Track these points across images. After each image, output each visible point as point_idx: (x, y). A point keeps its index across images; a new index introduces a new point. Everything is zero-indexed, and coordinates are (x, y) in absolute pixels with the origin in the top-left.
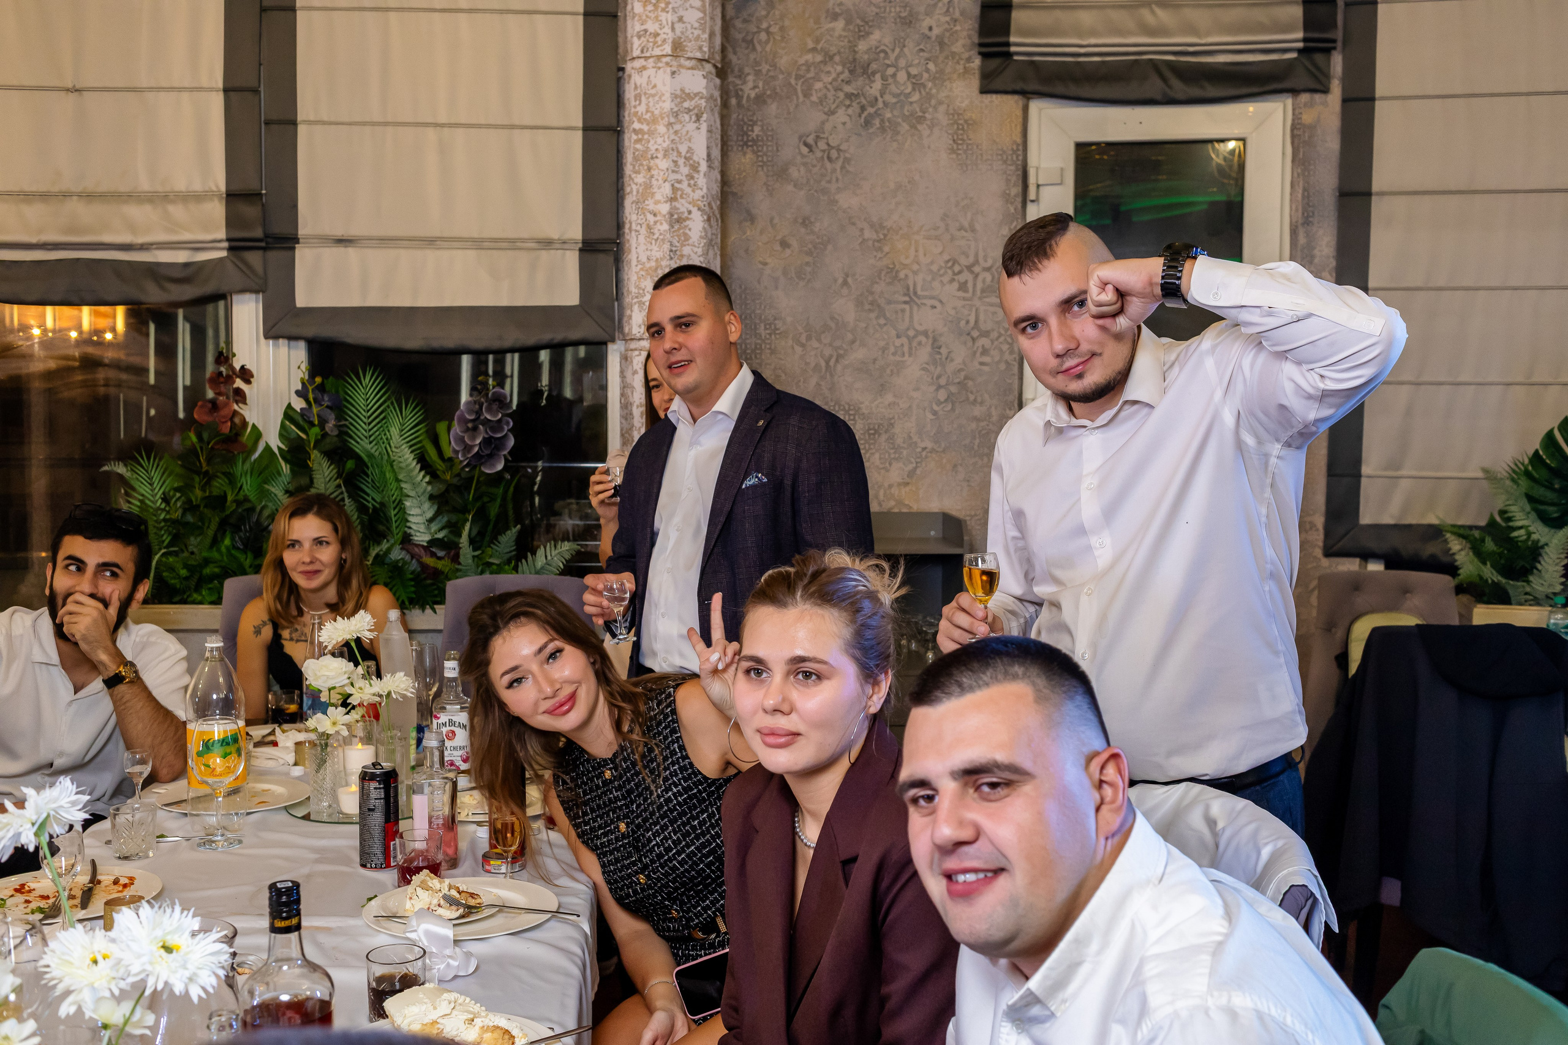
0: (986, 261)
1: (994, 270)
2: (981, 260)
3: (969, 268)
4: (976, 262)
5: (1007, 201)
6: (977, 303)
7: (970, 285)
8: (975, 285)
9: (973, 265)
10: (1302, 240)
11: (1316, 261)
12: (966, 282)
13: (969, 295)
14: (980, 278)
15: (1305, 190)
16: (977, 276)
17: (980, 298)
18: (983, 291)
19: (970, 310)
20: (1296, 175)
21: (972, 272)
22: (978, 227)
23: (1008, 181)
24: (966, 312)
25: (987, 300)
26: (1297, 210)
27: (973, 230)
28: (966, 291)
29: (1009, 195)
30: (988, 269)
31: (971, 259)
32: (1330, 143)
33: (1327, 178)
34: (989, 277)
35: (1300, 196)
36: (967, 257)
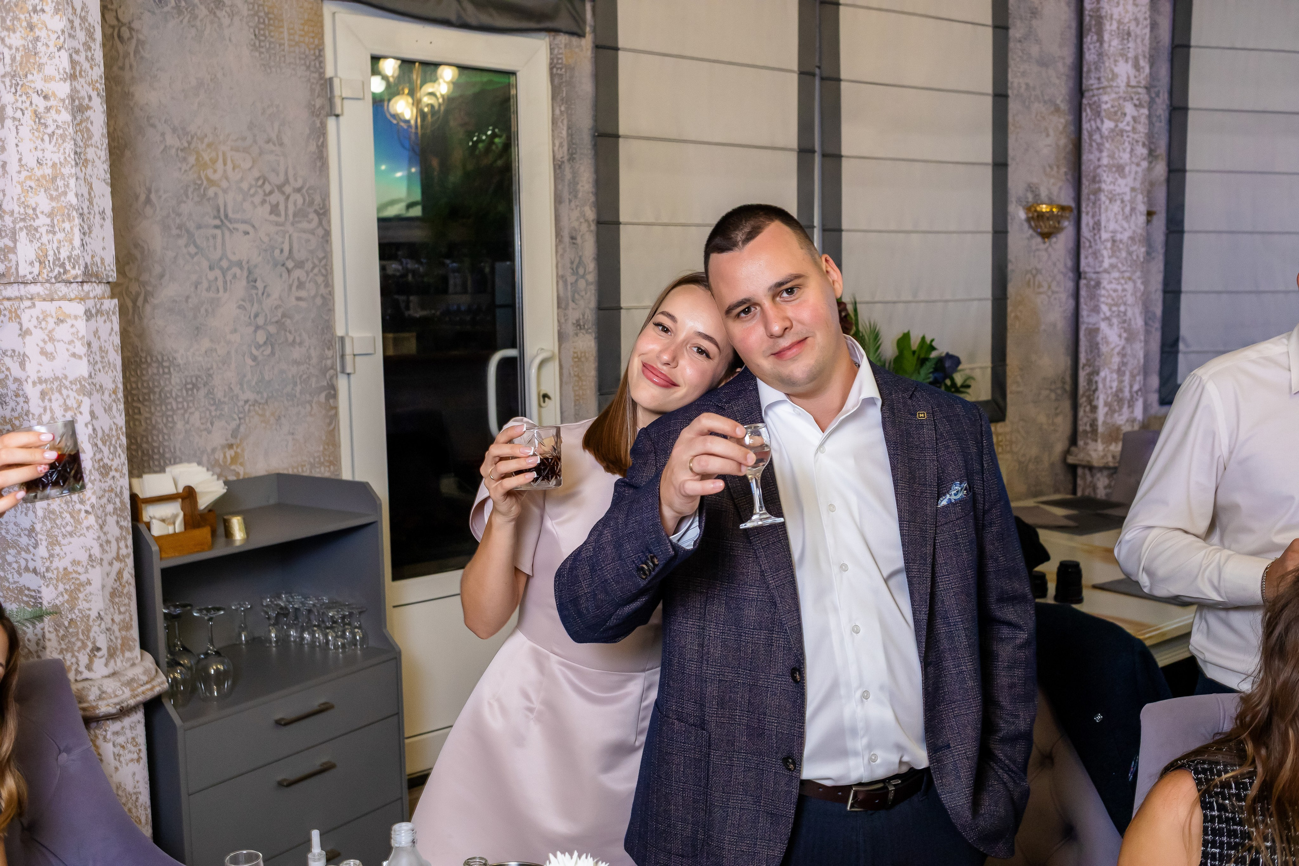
0: (296, 180)
1: (304, 191)
2: (291, 180)
3: (280, 188)
4: (287, 181)
5: (313, 113)
6: (291, 229)
7: (282, 207)
8: (286, 208)
9: (283, 185)
10: (568, 175)
11: (580, 195)
12: (277, 205)
13: (282, 219)
14: (291, 199)
15: (569, 128)
16: (287, 198)
17: (293, 224)
18: (295, 215)
19: (284, 237)
20: (557, 112)
21: (283, 193)
22: (286, 140)
23: (312, 90)
24: (280, 240)
25: (300, 225)
26: (561, 145)
27: (281, 144)
28: (278, 215)
29: (314, 106)
30: (299, 190)
31: (282, 178)
32: (585, 86)
33: (585, 119)
34: (300, 201)
35: (564, 133)
36: (278, 175)
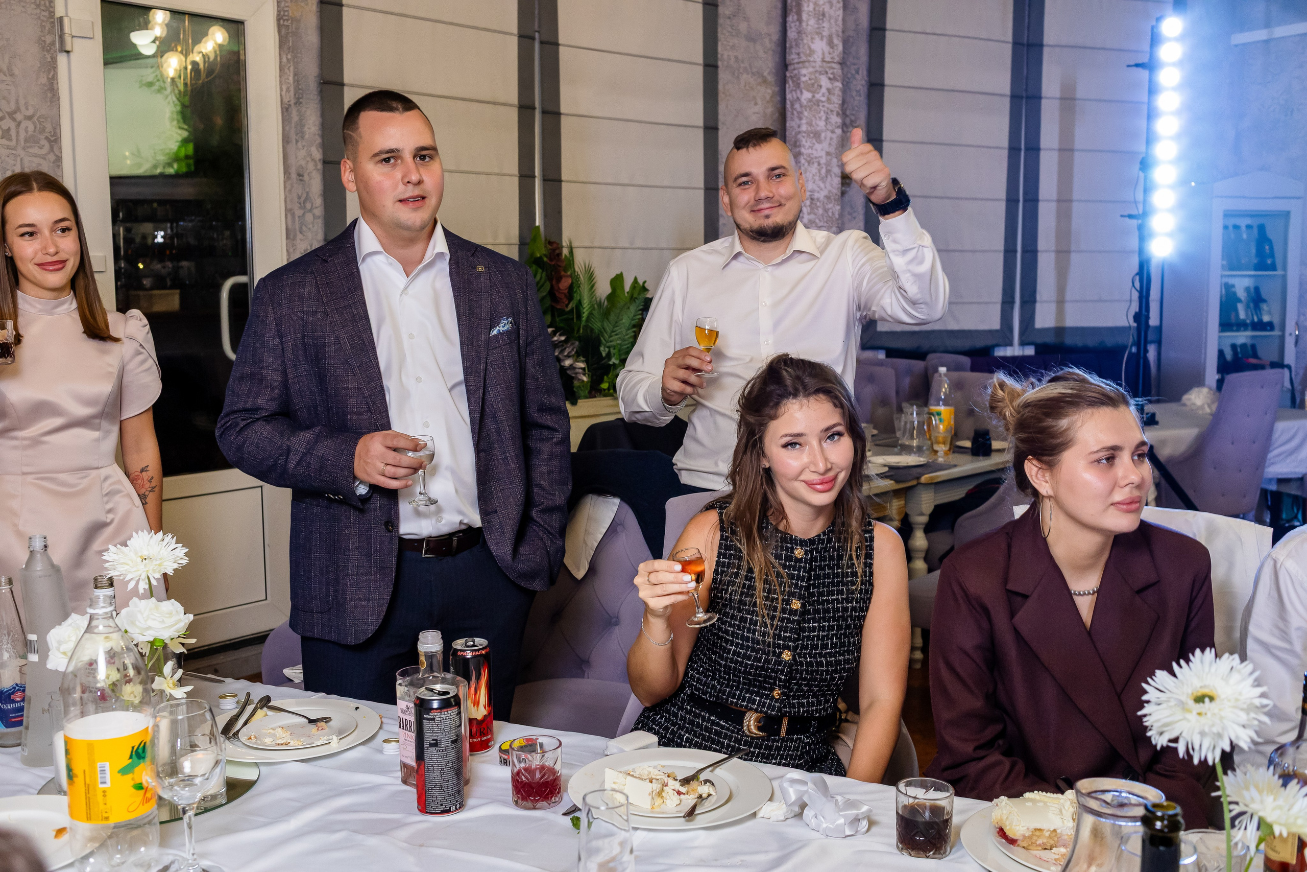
0: (27, 109)
1: (35, 118)
2: (22, 108)
3: (11, 115)
4: (18, 109)
5: (43, 48)
6: (22, 153)
7: (13, 133)
8: (18, 133)
9: (15, 112)
10: (295, 118)
11: (307, 136)
12: (9, 129)
13: (13, 143)
14: (23, 126)
15: (295, 75)
16: (19, 124)
17: (24, 149)
18: (26, 141)
19: (15, 160)
20: (284, 60)
21: (14, 120)
22: (16, 72)
23: (43, 27)
24: (12, 162)
25: (31, 150)
26: (288, 90)
27: (12, 75)
28: (10, 139)
29: (44, 41)
30: (29, 118)
31: (13, 106)
32: (311, 37)
33: (311, 68)
34: (31, 128)
35: (291, 78)
36: (9, 103)
